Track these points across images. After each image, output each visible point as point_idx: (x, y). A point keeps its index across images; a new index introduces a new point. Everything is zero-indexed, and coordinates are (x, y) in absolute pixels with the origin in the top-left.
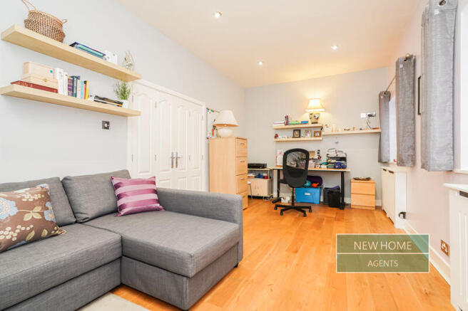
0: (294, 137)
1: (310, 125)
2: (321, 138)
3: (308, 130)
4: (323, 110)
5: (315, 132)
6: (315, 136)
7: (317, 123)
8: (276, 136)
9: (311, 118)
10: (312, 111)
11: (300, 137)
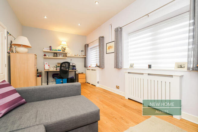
0: (54, 56)
1: (61, 52)
2: (66, 58)
3: (60, 54)
4: (67, 46)
5: (64, 55)
6: (64, 57)
7: (64, 51)
8: (45, 55)
9: (62, 49)
10: (63, 46)
11: (57, 56)
